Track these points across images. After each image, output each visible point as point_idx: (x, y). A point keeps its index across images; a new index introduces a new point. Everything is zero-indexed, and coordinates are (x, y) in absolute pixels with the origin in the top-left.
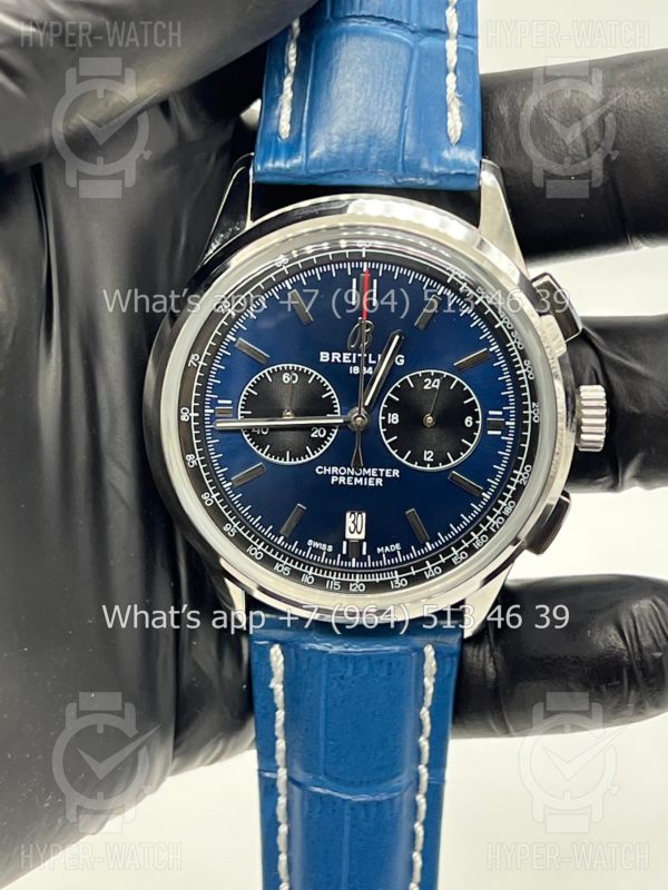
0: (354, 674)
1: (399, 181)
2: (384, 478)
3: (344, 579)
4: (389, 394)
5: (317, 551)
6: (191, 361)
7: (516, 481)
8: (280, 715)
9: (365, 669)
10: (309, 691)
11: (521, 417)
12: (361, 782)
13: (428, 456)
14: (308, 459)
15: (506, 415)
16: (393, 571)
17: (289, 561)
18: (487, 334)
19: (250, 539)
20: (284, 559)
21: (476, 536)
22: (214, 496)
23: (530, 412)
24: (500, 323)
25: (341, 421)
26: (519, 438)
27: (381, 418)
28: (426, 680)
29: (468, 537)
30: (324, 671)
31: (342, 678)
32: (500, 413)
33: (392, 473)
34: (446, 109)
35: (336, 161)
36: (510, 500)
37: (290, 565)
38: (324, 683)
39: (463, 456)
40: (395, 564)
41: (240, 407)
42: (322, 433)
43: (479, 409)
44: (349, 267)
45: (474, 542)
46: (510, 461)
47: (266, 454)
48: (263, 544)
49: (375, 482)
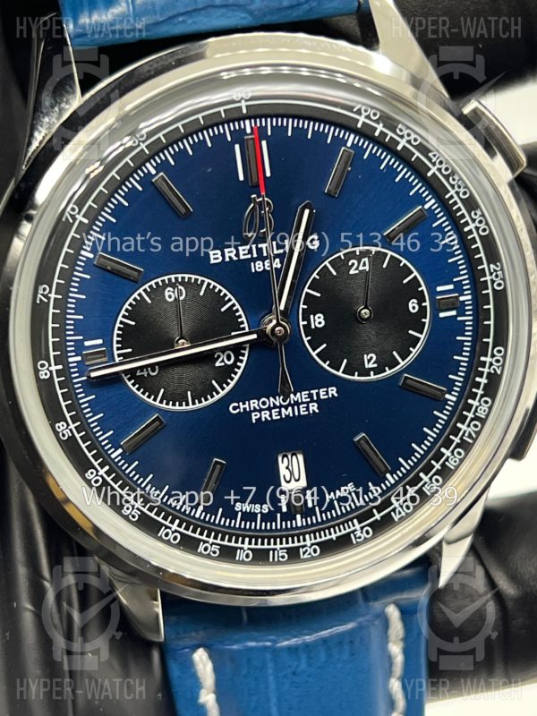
0: (310, 666)
2: (319, 401)
3: (290, 545)
4: (306, 290)
5: (249, 517)
6: (39, 296)
7: (486, 370)
9: (323, 657)
10: (255, 698)
11: (477, 286)
13: (370, 361)
14: (217, 397)
15: (459, 288)
16: (352, 520)
17: (215, 538)
18: (418, 187)
19: (160, 519)
20: (208, 536)
21: (447, 453)
22: (102, 472)
23: (488, 278)
24: (434, 170)
25: (254, 336)
26: (480, 315)
27: (302, 323)
28: (391, 647)
29: (438, 456)
30: (270, 671)
31: (294, 673)
32: (451, 287)
33: (327, 393)
36: (482, 396)
37: (218, 541)
38: (273, 686)
39: (415, 352)
40: (353, 511)
41: (115, 346)
42: (229, 359)
43: (423, 288)
44: (227, 130)
45: (447, 460)
46: (473, 347)
47: (161, 402)
48: (177, 521)
49: (308, 408)
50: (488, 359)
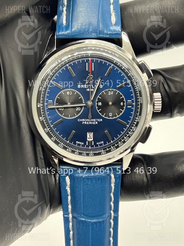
0: (91, 183)
1: (98, 36)
2: (98, 122)
3: (87, 152)
4: (98, 97)
5: (79, 145)
6: (40, 89)
7: (136, 121)
8: (69, 198)
9: (94, 181)
10: (78, 189)
11: (137, 102)
12: (94, 216)
13: (110, 114)
14: (75, 117)
15: (133, 101)
16: (102, 149)
17: (71, 148)
18: (126, 78)
19: (59, 142)
21: (125, 138)
22: (48, 129)
23: (139, 100)
24: (130, 74)
25: (85, 105)
26: (137, 108)
27: (96, 104)
28: (112, 185)
29: (123, 139)
30: (82, 183)
31: (87, 184)
32: (131, 101)
33: (100, 120)
34: (111, 15)
35: (80, 31)
36: (135, 126)
38: (82, 187)
39: (121, 114)
40: (102, 147)
41: (55, 102)
42: (79, 109)
43: (125, 100)
44: (85, 59)
45: (125, 139)
46: (134, 115)
47: (63, 116)
48: (63, 143)
49: (95, 123)
50: (137, 118)
